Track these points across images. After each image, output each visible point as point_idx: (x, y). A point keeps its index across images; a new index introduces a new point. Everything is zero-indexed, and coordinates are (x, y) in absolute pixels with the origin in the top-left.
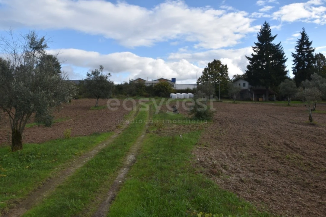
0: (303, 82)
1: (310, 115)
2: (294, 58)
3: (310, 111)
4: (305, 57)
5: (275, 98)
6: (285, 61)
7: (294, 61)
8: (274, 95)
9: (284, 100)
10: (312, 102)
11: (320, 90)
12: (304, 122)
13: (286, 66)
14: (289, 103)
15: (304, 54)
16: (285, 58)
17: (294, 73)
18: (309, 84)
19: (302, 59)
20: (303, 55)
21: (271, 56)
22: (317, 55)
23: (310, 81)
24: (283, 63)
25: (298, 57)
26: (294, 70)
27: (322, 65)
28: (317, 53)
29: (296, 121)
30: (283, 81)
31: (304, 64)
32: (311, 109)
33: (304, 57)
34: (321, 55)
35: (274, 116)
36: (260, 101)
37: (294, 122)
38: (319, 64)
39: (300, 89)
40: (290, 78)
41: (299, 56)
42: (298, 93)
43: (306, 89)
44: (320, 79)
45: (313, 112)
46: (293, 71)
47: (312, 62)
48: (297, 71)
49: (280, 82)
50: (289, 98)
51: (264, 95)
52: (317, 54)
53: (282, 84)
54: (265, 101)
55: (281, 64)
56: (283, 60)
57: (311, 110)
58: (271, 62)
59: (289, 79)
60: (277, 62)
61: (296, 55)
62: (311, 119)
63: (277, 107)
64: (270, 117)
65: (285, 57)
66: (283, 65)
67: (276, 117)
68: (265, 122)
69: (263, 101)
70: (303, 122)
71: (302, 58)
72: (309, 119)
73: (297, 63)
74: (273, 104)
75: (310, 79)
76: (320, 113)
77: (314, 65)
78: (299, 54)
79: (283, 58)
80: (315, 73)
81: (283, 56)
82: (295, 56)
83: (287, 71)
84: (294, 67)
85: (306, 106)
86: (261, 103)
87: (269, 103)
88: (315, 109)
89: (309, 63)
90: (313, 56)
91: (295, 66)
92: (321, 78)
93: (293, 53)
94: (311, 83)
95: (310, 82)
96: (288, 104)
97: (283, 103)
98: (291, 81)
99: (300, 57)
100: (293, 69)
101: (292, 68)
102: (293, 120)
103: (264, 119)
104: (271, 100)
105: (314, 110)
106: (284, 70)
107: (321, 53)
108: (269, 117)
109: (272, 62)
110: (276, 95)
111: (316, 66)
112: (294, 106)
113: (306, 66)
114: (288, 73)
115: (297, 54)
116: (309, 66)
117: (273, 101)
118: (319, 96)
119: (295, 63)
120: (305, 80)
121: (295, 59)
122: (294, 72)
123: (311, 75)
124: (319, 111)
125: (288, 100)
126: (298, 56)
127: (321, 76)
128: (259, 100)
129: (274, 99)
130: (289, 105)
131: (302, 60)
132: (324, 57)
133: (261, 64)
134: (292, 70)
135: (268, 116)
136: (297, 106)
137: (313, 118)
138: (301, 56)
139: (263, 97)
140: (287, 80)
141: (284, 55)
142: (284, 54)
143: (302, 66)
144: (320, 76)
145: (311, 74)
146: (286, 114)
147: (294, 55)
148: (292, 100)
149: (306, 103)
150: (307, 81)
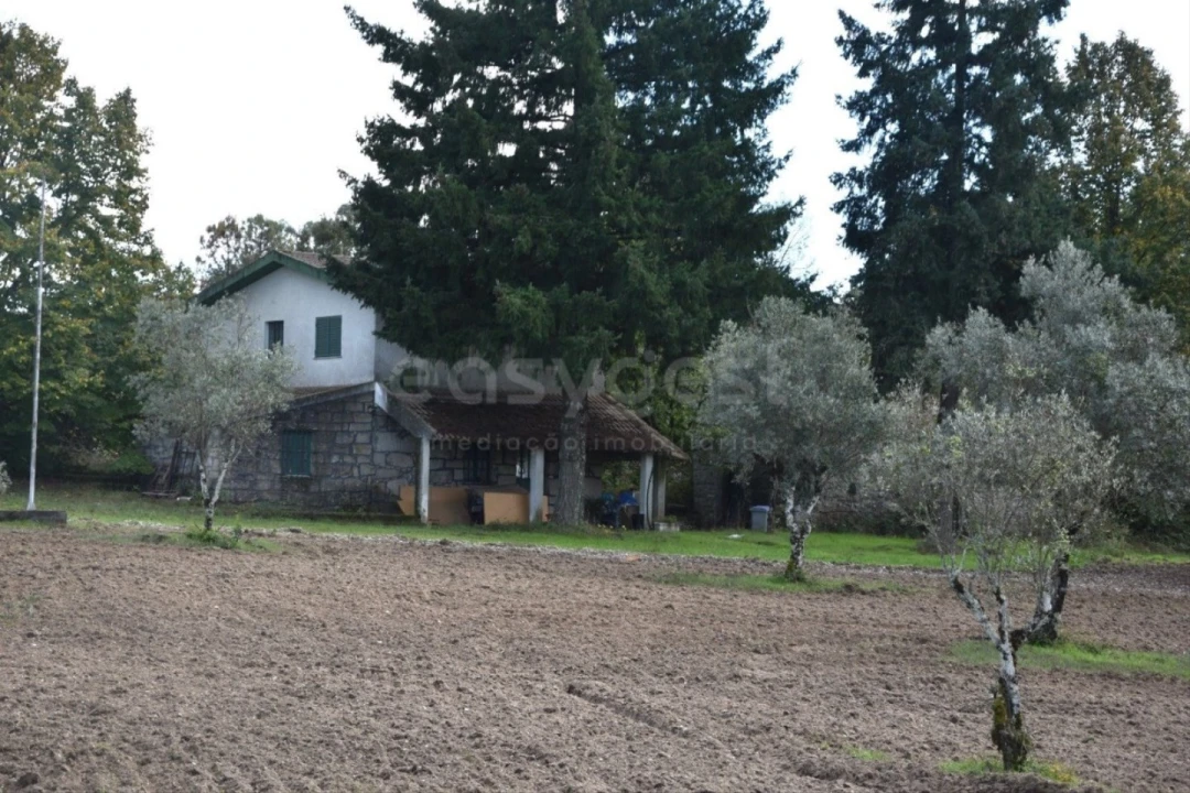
0: (938, 331)
1: (1004, 684)
2: (863, 74)
3: (1007, 647)
4: (975, 70)
5: (649, 495)
6: (768, 97)
7: (859, 105)
8: (649, 466)
9: (747, 525)
10: (1026, 553)
11: (1104, 425)
12: (946, 764)
13: (777, 152)
14: (794, 557)
15: (965, 38)
16: (772, 73)
17: (854, 239)
18: (999, 354)
19: (940, 92)
20: (951, 42)
21: (628, 38)
22: (1091, 59)
23: (1011, 328)
24: (746, 122)
25: (900, 67)
26: (853, 207)
27: (1139, 165)
28: (1094, 39)
29: (866, 753)
30: (743, 319)
31: (958, 143)
32: (1011, 623)
33: (961, 75)
34: (1134, 55)
35: (639, 695)
36: (497, 528)
37: (839, 761)
38: (1109, 150)
39: (903, 408)
40: (814, 288)
41: (915, 58)
42: (888, 455)
43: (966, 416)
44: (1111, 311)
45: (1032, 655)
46: (843, 218)
47: (1032, 128)
48: (886, 210)
49: (714, 328)
50: (803, 497)
51: (538, 462)
52: (1096, 47)
53: (730, 349)
54: (553, 524)
55: (728, 133)
56: (747, 85)
57: (1017, 638)
58: (624, 100)
59: (798, 291)
60: (686, 105)
61: (881, 39)
62: (1009, 732)
63: (675, 594)
64: (596, 700)
65: (768, 54)
66: (747, 146)
67: (656, 702)
68: (545, 760)
69: (525, 526)
70: (931, 762)
71: (941, 78)
72: (997, 737)
73: (893, 127)
74: (628, 555)
75: (1013, 309)
76: (1109, 676)
77: (1054, 158)
78: (908, 32)
79: (753, 69)
80: (1067, 247)
81: (749, 48)
82: (870, 53)
83: (785, 214)
84: (856, 176)
85: (958, 587)
86: (499, 544)
87: (590, 550)
88: (1060, 631)
89: (1010, 137)
90: (1052, 59)
91: (864, 159)
92: (1126, 303)
93: (849, 22)
94: (1022, 351)
95: (1009, 339)
96: (782, 560)
97: (731, 548)
98: (821, 324)
99: (927, 70)
100: (843, 194)
101: (838, 179)
102: (837, 747)
103: (530, 733)
104: (611, 515)
105: (1045, 635)
106: (754, 199)
107: (1130, 38)
108: (585, 709)
109: (638, 108)
110: (661, 459)
111: (1076, 173)
112: (849, 589)
113: (979, 169)
114: (792, 227)
115: (895, 35)
116: (1010, 169)
117: (636, 522)
118: (1087, 489)
119: (869, 132)
120: (957, 316)
121: (867, 84)
122: (851, 228)
123: (1030, 266)
124: (1092, 650)
125: (783, 524)
126: (907, 58)
127: (1124, 281)
128: (489, 517)
129: (646, 509)
130: (792, 575)
131: (936, 102)
132: (1165, 82)
133: (521, 118)
134: (838, 208)
135: (571, 690)
136: (873, 593)
137: (1029, 718)
138: (931, 54)
139: (524, 485)
140: (774, 307)
141: (763, 40)
142: (760, 22)
143: (936, 165)
144: (1113, 285)
145: (1024, 255)
146: (760, 674)
147: (858, 44)
148: (831, 524)
149: (962, 564)
150: (979, 318)
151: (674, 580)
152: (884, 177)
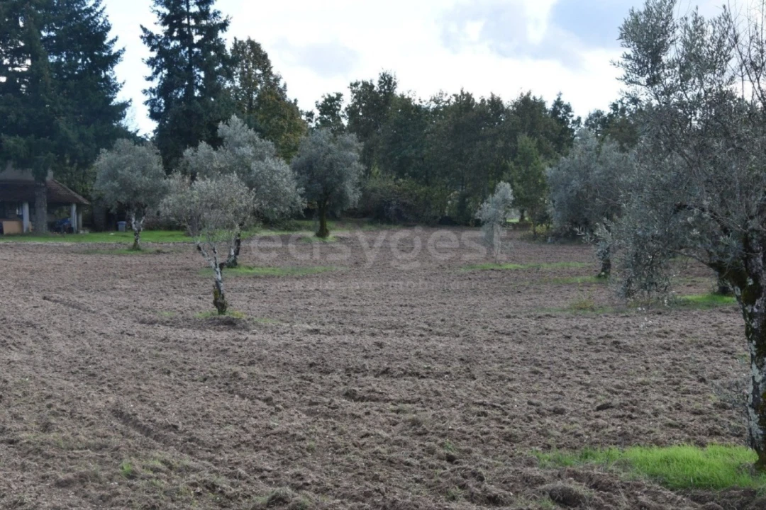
0: (188, 151)
1: (217, 283)
2: (152, 50)
3: (218, 269)
4: (196, 50)
5: (75, 219)
6: (114, 59)
7: (151, 62)
8: (74, 208)
9: (117, 229)
10: (224, 234)
11: (250, 185)
12: (197, 314)
13: (119, 81)
14: (136, 240)
15: (191, 37)
16: (115, 49)
17: (154, 116)
18: (210, 157)
19: (183, 58)
20: (186, 39)
21: (52, 34)
22: (239, 47)
23: (215, 149)
24: (106, 69)
25: (167, 48)
26: (152, 103)
27: (259, 87)
28: (239, 39)
29: (166, 313)
30: (110, 148)
31: (191, 78)
32: (220, 260)
33: (190, 52)
34: (254, 46)
35: (74, 298)
36: (9, 235)
37: (156, 317)
38: (247, 80)
39: (175, 180)
40: (138, 135)
41: (172, 44)
42: (170, 199)
43: (199, 183)
44: (252, 142)
45: (228, 272)
46: (148, 107)
47: (219, 72)
48: (165, 104)
49: (98, 152)
50: (138, 217)
51: (26, 208)
52: (240, 42)
53: (105, 159)
54: (34, 233)
55: (99, 73)
56: (105, 54)
57: (222, 266)
58: (53, 59)
59: (132, 137)
60: (80, 61)
61: (158, 37)
62: (220, 301)
63: (87, 258)
64: (56, 301)
65: (112, 42)
66: (107, 78)
67: (81, 301)
68: (34, 326)
69: (22, 234)
70: (191, 314)
71: (183, 52)
72: (216, 303)
73: (165, 71)
74: (67, 244)
75: (216, 142)
76: (256, 277)
77: (228, 84)
78: (169, 34)
79: (107, 48)
80: (234, 118)
81: (105, 39)
82: (154, 42)
83: (124, 105)
84: (152, 91)
85: (199, 248)
86: (10, 242)
87: (51, 243)
88: (238, 262)
89: (211, 76)
90: (224, 46)
91: (155, 84)
92: (257, 139)
93: (145, 30)
94: (219, 158)
95: (215, 153)
96: (132, 243)
97: (111, 239)
98: (141, 149)
99: (177, 50)
100: (147, 98)
101: (145, 92)
102: (155, 312)
103: (27, 316)
104: (59, 228)
105: (233, 264)
106: (111, 99)
107: (252, 39)
108: (51, 305)
109: (59, 63)
110: (80, 206)
111: (237, 90)
112: (159, 252)
113: (200, 88)
114: (128, 111)
115: (163, 35)
116: (212, 88)
117: (70, 230)
118: (245, 209)
119: (156, 73)
120: (195, 145)
121: (154, 54)
122: (151, 111)
123: (221, 125)
124: (250, 268)
125: (131, 228)
126: (168, 44)
127: (256, 130)
128: (6, 231)
129: (74, 225)
130: (135, 248)
131: (182, 62)
132: (265, 56)
133: (7, 66)
134: (146, 103)
135: (45, 298)
136: (168, 253)
137: (227, 296)
138: (178, 43)
139: (21, 217)
140: (122, 143)
141: (110, 36)
142: (108, 29)
143: (183, 86)
144: (252, 132)
145: (218, 121)
146: (123, 287)
147: (149, 38)
148: (150, 227)
149: (199, 240)
150: (203, 145)
151: (87, 253)
152: (164, 91)
